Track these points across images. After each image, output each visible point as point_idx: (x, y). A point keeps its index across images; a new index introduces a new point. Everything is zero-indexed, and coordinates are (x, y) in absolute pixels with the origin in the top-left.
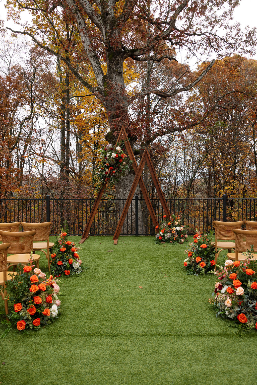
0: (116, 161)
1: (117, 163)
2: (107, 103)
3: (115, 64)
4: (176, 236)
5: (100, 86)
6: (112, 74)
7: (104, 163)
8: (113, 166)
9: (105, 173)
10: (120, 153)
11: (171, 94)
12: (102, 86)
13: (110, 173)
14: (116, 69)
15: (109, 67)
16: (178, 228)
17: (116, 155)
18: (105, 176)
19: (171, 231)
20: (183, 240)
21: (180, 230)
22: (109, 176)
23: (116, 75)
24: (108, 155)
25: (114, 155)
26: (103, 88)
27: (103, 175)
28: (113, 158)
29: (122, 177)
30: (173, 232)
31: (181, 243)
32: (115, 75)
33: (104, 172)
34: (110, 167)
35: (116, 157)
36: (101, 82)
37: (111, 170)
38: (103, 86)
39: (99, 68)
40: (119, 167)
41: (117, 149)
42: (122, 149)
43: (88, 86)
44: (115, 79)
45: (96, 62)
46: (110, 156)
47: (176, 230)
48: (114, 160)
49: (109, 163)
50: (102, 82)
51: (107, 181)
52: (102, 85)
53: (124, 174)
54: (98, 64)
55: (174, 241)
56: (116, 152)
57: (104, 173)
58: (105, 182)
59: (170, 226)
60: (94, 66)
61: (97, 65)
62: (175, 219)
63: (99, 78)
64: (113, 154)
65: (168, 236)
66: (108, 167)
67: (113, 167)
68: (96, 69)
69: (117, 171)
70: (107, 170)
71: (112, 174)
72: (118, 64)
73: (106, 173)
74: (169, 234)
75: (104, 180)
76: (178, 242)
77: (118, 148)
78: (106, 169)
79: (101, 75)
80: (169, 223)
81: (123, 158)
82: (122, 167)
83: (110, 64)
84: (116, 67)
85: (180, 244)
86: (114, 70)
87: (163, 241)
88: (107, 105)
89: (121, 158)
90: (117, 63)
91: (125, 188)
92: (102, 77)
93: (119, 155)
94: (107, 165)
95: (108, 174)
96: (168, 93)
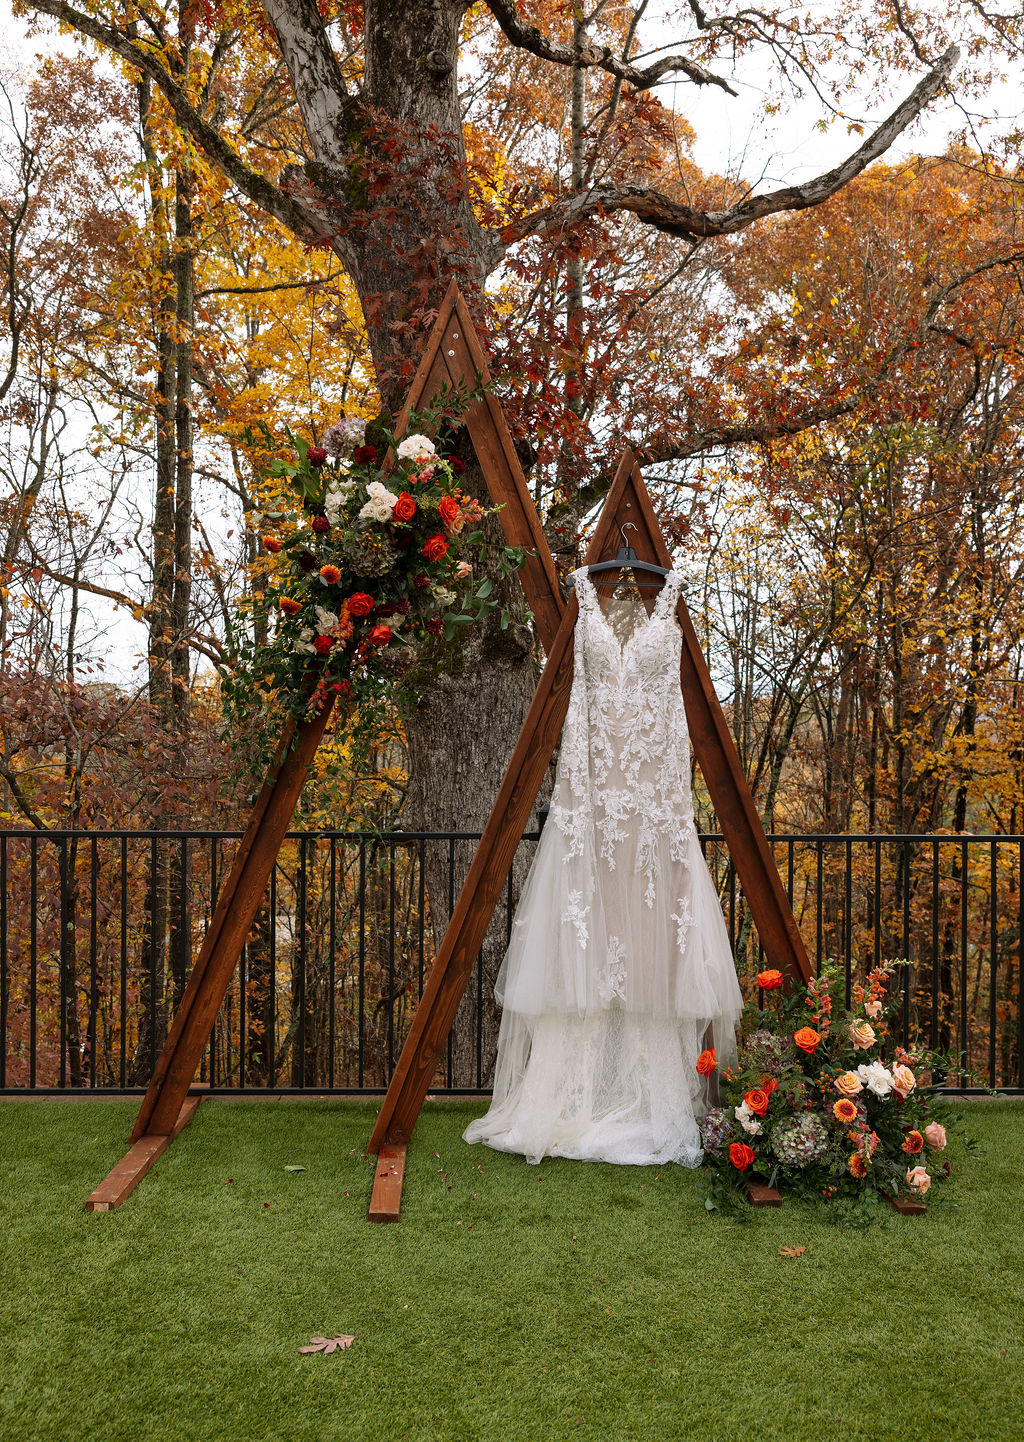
0: (395, 547)
1: (402, 566)
2: (361, 257)
3: (411, 28)
4: (868, 1144)
5: (323, 159)
6: (393, 83)
7: (307, 562)
8: (372, 585)
9: (315, 638)
10: (427, 486)
11: (727, 219)
12: (333, 158)
13: (351, 645)
14: (416, 54)
15: (380, 48)
16: (879, 1077)
17: (395, 500)
18: (315, 662)
19: (820, 1099)
20: (920, 1176)
21: (894, 1093)
22: (343, 664)
23: (416, 91)
24: (335, 499)
25: (382, 499)
26: (341, 168)
27: (298, 658)
28: (376, 526)
29: (444, 678)
30: (846, 1110)
31: (913, 1207)
32: (409, 90)
33: (306, 633)
34: (349, 592)
35: (396, 512)
36: (329, 133)
37: (357, 620)
38: (339, 157)
39: (320, 57)
40: (421, 595)
41: (403, 450)
42: (443, 450)
43: (271, 200)
44: (412, 110)
45: (306, 23)
46: (353, 507)
47: (867, 1095)
48: (382, 544)
49: (345, 563)
50: (336, 136)
51: (329, 702)
52: (334, 148)
53: (460, 662)
54: (314, 33)
55: (852, 1186)
56: (399, 475)
57: (305, 646)
58: (311, 712)
59: (810, 1062)
60: (290, 44)
61: (309, 39)
62: (844, 1005)
63: (322, 112)
64: (376, 489)
65: (799, 1140)
66: (332, 597)
67: (376, 596)
68: (303, 58)
69: (403, 631)
70: (327, 619)
71: (368, 651)
72: (430, 28)
73: (322, 642)
74: (808, 1121)
75: (303, 701)
76: (885, 1197)
77: (416, 447)
78: (320, 610)
79: (331, 93)
80: (806, 1036)
81: (456, 528)
82: (447, 596)
83: (381, 31)
84: (416, 43)
85: (908, 1212)
86: (406, 62)
87: (760, 1180)
88: (361, 263)
89: (434, 523)
90: (422, 17)
91: (465, 746)
92: (335, 105)
93: (425, 502)
94: (329, 576)
95: (337, 648)
96: (711, 215)
